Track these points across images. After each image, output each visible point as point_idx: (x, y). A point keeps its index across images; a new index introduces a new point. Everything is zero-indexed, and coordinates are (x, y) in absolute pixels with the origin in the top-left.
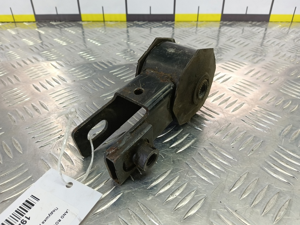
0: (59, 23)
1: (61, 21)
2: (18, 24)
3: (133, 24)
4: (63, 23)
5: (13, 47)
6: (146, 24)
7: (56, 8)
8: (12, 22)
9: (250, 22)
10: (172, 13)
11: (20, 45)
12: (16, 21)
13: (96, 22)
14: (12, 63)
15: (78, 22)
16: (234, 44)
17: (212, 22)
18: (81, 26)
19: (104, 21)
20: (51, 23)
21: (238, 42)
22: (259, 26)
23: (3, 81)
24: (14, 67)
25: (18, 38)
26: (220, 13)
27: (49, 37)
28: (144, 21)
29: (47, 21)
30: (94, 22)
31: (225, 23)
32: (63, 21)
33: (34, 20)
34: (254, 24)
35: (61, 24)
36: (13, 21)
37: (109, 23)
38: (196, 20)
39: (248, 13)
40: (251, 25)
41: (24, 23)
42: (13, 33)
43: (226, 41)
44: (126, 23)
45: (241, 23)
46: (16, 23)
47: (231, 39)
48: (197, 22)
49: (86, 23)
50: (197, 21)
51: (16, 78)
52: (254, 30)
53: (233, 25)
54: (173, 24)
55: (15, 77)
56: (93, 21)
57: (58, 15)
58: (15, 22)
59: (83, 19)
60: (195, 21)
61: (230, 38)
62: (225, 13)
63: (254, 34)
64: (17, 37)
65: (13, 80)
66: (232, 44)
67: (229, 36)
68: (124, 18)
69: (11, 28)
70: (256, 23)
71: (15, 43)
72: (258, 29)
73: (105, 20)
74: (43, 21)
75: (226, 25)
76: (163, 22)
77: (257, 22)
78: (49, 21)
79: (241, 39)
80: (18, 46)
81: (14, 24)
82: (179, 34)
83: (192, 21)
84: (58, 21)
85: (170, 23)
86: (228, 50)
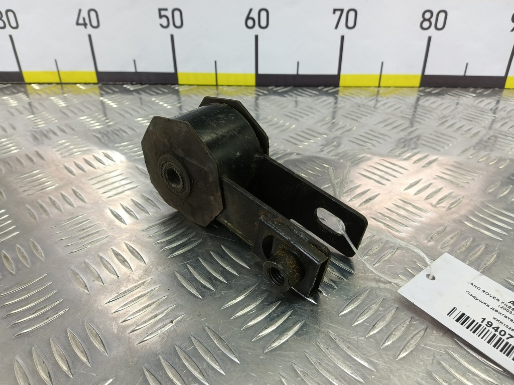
0: (139, 87)
1: (142, 84)
2: (66, 87)
3: (268, 90)
4: (146, 88)
5: (64, 131)
6: (291, 91)
7: (134, 61)
8: (57, 84)
9: (471, 89)
10: (335, 72)
11: (76, 129)
12: (63, 81)
13: (203, 87)
14: (67, 165)
15: (173, 86)
16: (454, 131)
17: (404, 89)
18: (177, 92)
19: (217, 85)
20: (125, 86)
21: (460, 127)
22: (488, 96)
23: (54, 201)
24: (71, 172)
25: (70, 114)
26: (420, 73)
27: (127, 115)
28: (286, 86)
29: (117, 83)
30: (199, 87)
31: (428, 90)
32: (145, 84)
33: (95, 80)
34: (480, 93)
35: (142, 90)
36: (58, 81)
37: (225, 88)
38: (377, 85)
39: (468, 74)
40: (474, 95)
41: (78, 85)
42: (62, 104)
43: (437, 126)
44: (254, 88)
45: (456, 91)
46: (64, 85)
47: (446, 121)
48: (379, 88)
49: (187, 88)
50: (379, 86)
51: (77, 194)
52: (482, 105)
53: (443, 95)
54: (337, 92)
55: (75, 192)
56: (198, 85)
57: (137, 74)
58: (61, 83)
59: (181, 80)
60: (376, 87)
61: (444, 120)
62: (427, 73)
63: (483, 111)
64: (67, 112)
65: (72, 199)
66: (450, 132)
67: (441, 116)
68: (252, 81)
69: (56, 94)
70: (484, 92)
71: (67, 125)
72: (489, 104)
73: (219, 83)
74: (111, 83)
75: (430, 94)
76: (320, 88)
77: (483, 90)
78: (121, 83)
79: (464, 122)
80: (73, 129)
81: (59, 86)
82: (352, 111)
83: (370, 87)
84: (137, 84)
85: (331, 90)
86: (444, 143)
